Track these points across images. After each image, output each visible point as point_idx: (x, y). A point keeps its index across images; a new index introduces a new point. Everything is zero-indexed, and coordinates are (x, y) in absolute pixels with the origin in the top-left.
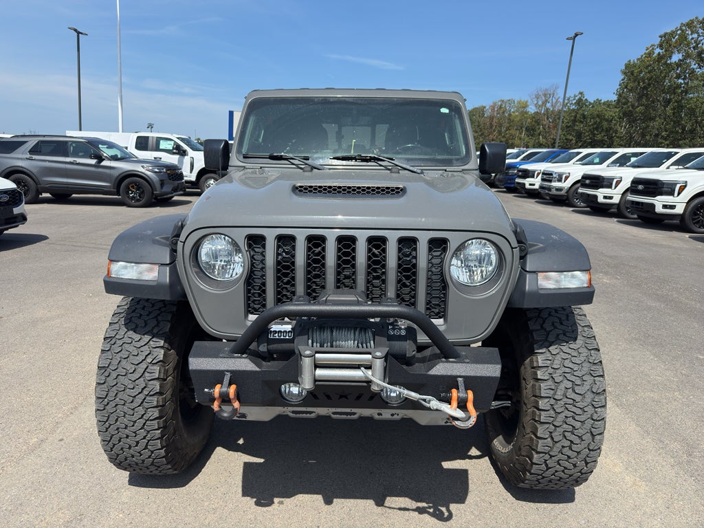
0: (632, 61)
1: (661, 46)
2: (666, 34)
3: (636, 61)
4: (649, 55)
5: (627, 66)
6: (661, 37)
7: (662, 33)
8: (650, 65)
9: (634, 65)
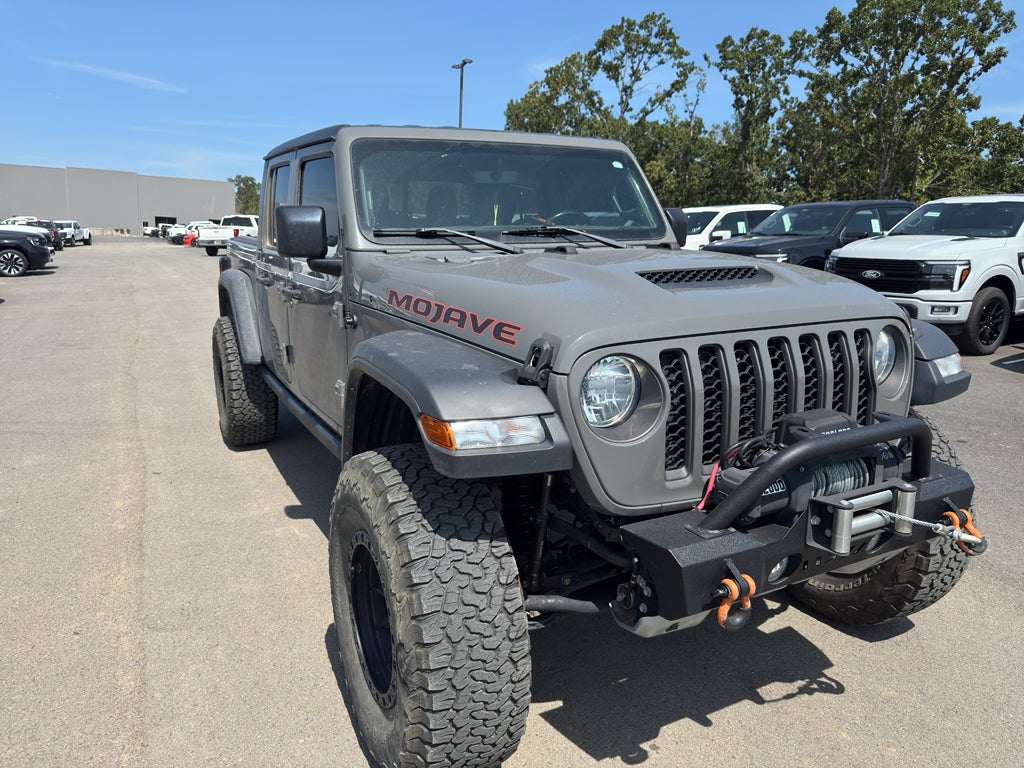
0: (514, 102)
1: (548, 82)
2: (552, 69)
3: (519, 101)
4: (533, 94)
5: (511, 106)
6: (546, 72)
7: (548, 68)
8: (536, 107)
9: (518, 107)
